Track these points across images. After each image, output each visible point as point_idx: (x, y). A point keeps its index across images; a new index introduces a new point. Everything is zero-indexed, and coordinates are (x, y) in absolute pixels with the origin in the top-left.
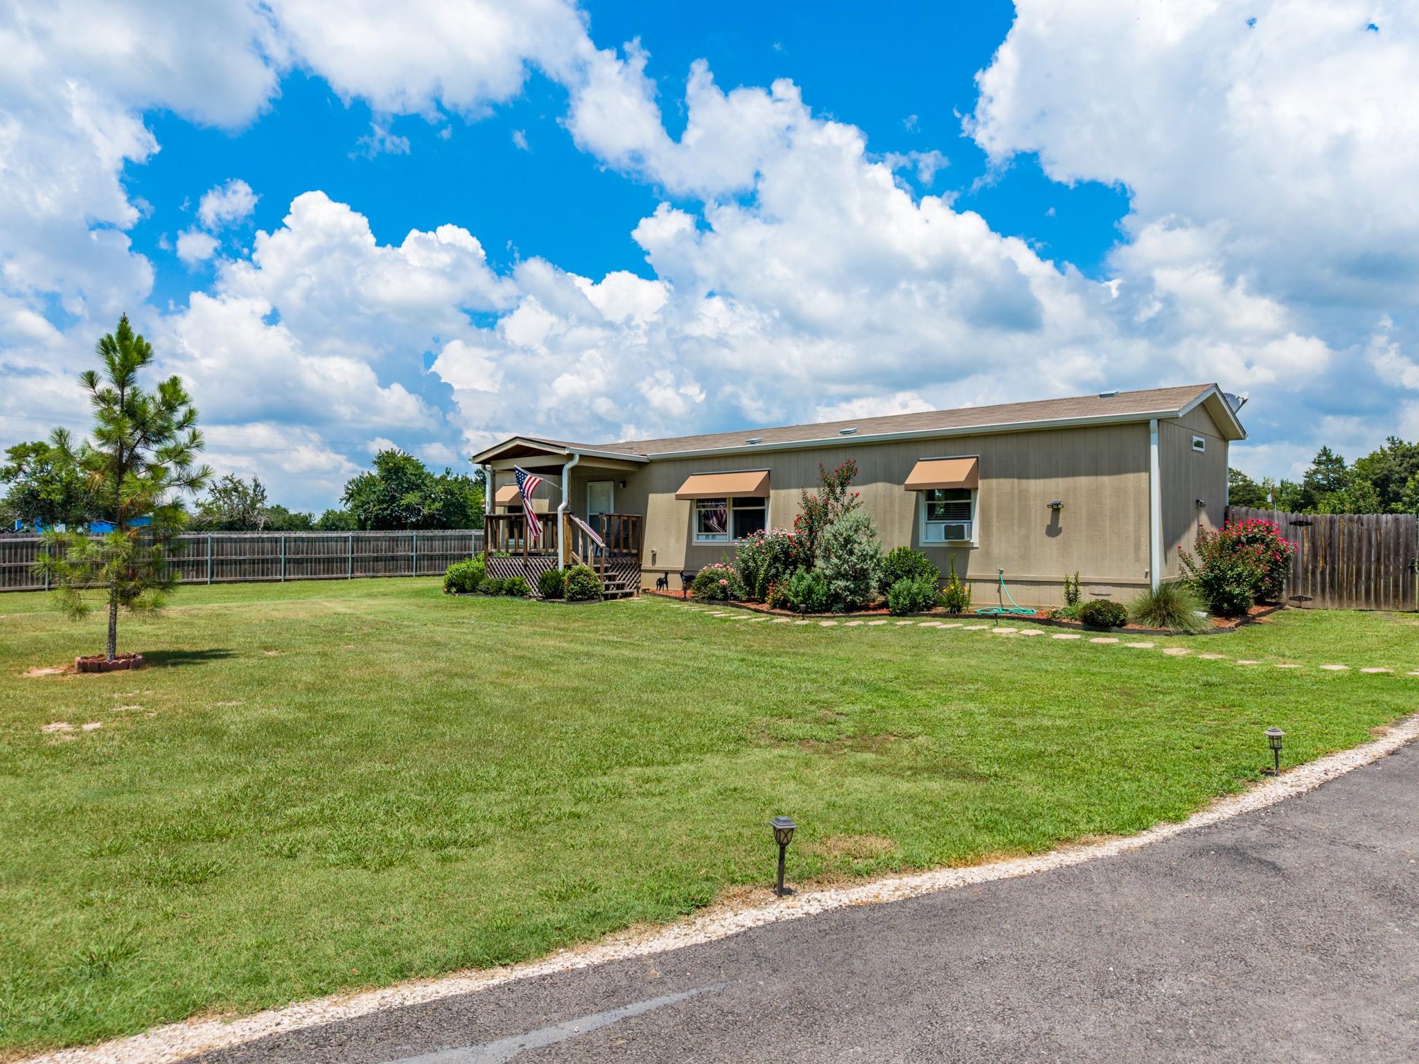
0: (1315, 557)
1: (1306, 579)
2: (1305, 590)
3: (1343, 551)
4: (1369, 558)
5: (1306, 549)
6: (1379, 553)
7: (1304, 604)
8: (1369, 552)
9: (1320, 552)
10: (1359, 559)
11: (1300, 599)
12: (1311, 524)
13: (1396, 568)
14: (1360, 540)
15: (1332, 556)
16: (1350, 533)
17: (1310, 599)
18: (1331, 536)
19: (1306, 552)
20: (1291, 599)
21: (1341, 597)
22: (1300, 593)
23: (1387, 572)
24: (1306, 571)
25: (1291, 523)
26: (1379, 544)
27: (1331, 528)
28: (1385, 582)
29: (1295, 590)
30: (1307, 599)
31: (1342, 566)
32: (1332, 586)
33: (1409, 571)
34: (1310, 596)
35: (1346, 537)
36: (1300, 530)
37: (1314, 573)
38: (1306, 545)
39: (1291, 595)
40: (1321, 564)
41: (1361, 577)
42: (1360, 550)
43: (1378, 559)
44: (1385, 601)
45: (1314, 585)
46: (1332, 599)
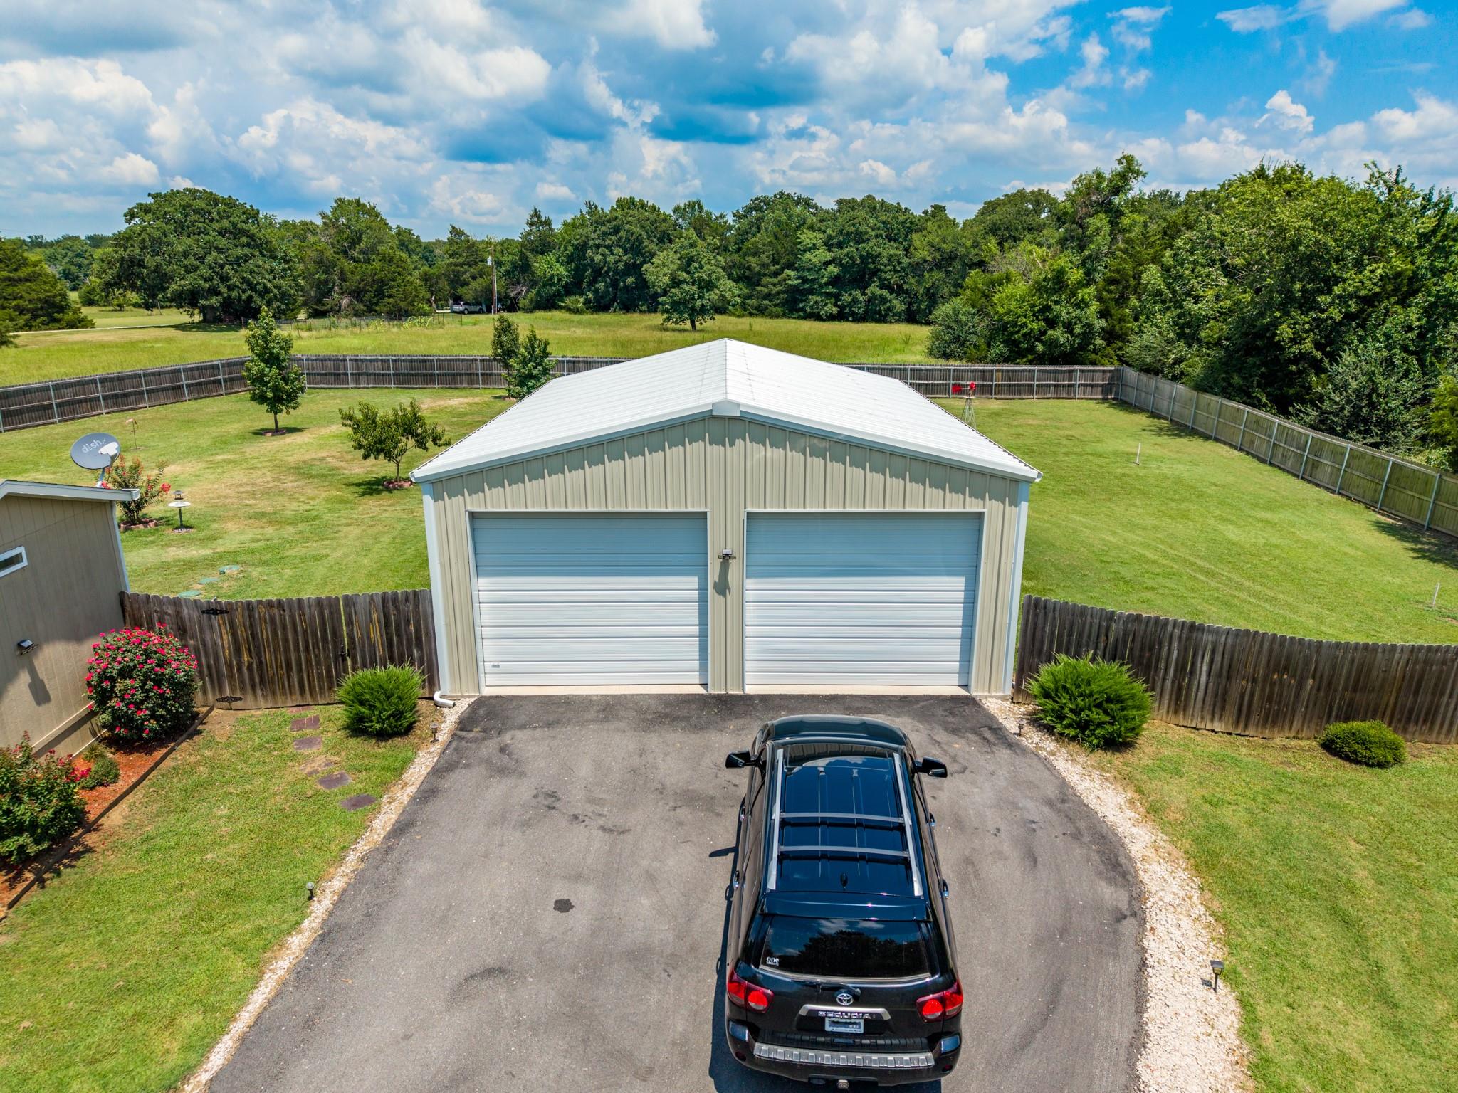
0: (238, 650)
1: (231, 677)
2: (233, 689)
3: (268, 641)
4: (297, 649)
5: (225, 642)
6: (306, 641)
7: (234, 705)
8: (296, 641)
9: (243, 645)
10: (287, 649)
11: (230, 700)
12: (226, 612)
13: (327, 657)
14: (284, 628)
15: (257, 648)
16: (273, 621)
17: (241, 699)
18: (251, 625)
19: (226, 646)
20: (218, 700)
21: (274, 693)
22: (228, 693)
23: (318, 663)
24: (230, 667)
25: (203, 612)
26: (305, 632)
27: (251, 616)
28: (318, 673)
29: (221, 691)
30: (236, 699)
31: (268, 657)
32: (262, 682)
33: (340, 659)
34: (238, 695)
35: (268, 625)
36: (216, 620)
37: (239, 669)
38: (225, 637)
39: (218, 697)
40: (246, 658)
41: (291, 669)
42: (286, 640)
43: (307, 649)
44: (321, 694)
45: (242, 682)
46: (264, 696)
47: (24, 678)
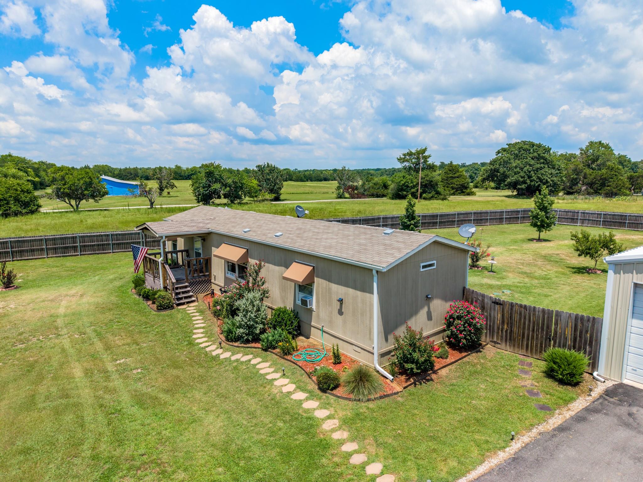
0: (503, 322)
1: (498, 333)
2: (497, 339)
3: (516, 322)
4: (529, 329)
5: (499, 317)
6: (534, 327)
7: (497, 345)
8: (529, 325)
9: (506, 321)
10: (524, 328)
11: (495, 343)
12: (502, 305)
13: (542, 337)
14: (525, 318)
15: (511, 323)
16: (520, 314)
17: (500, 344)
18: (511, 313)
19: (499, 319)
20: (491, 341)
21: (514, 346)
22: (495, 340)
23: (537, 338)
24: (498, 328)
25: (493, 302)
26: (534, 323)
27: (512, 309)
28: (536, 343)
29: (493, 337)
30: (498, 343)
31: (515, 329)
32: (510, 339)
33: (548, 340)
34: (499, 342)
35: (518, 315)
36: (497, 307)
37: (502, 331)
38: (499, 315)
39: (491, 340)
40: (505, 327)
41: (524, 338)
42: (524, 323)
43: (533, 330)
44: (535, 353)
45: (502, 337)
46: (510, 346)
47: (426, 309)
